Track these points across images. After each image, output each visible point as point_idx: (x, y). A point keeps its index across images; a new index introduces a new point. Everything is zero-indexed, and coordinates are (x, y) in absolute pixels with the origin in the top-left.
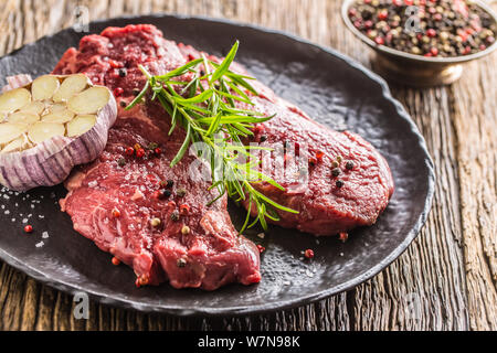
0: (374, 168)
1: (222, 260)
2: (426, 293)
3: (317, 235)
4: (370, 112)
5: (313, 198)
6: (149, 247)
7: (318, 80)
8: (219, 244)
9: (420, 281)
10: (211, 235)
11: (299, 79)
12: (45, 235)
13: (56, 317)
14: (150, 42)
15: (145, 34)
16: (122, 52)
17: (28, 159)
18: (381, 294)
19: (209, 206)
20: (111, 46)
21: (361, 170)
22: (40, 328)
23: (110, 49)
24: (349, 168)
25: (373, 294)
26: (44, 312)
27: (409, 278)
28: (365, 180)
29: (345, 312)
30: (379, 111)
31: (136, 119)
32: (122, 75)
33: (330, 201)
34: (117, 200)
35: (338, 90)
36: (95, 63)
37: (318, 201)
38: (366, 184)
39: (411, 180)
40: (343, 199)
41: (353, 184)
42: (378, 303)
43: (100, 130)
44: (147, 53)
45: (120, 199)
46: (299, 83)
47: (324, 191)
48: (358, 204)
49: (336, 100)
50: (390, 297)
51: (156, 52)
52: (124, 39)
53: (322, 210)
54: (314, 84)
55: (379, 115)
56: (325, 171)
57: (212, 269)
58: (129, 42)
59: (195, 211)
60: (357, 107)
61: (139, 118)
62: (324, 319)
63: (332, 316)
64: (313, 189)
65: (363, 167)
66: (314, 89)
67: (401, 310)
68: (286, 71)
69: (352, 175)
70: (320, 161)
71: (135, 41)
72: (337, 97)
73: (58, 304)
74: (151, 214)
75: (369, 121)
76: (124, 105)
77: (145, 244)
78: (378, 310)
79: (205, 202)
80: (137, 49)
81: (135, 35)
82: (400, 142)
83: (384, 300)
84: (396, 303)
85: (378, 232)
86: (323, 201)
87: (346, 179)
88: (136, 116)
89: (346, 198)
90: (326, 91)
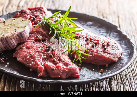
0: (116, 46)
1: (67, 69)
2: (135, 83)
3: (98, 65)
4: (113, 34)
5: (96, 53)
6: (42, 65)
7: (97, 26)
8: (66, 64)
9: (133, 80)
10: (63, 61)
11: (90, 26)
12: (8, 63)
13: (11, 86)
14: (43, 11)
15: (41, 9)
16: (34, 13)
17: (3, 40)
18: (120, 83)
19: (62, 54)
20: (30, 12)
21: (112, 46)
22: (6, 90)
23: (30, 13)
24: (108, 45)
25: (117, 83)
26: (7, 85)
27: (129, 79)
28: (113, 49)
29: (108, 87)
30: (116, 34)
31: (38, 31)
32: (34, 19)
33: (102, 53)
34: (32, 51)
35: (103, 29)
36: (25, 16)
37: (98, 53)
38: (114, 50)
39: (128, 51)
40: (106, 53)
41: (109, 49)
42: (119, 85)
43: (27, 31)
44: (42, 14)
45: (33, 51)
46: (90, 27)
47: (100, 51)
48: (111, 55)
49: (102, 32)
50: (123, 84)
51: (45, 14)
52: (35, 10)
53: (100, 56)
54: (95, 27)
55: (116, 35)
56: (100, 45)
57: (64, 71)
58: (36, 11)
59: (58, 55)
60: (109, 33)
61: (39, 30)
62: (101, 89)
63: (104, 88)
64: (96, 50)
65: (113, 45)
66: (95, 29)
67: (127, 87)
68: (86, 24)
69: (109, 47)
70: (98, 43)
71: (38, 11)
72: (103, 31)
73: (12, 83)
74: (43, 55)
75: (113, 37)
76: (34, 27)
77: (41, 64)
78: (119, 87)
79: (61, 53)
80: (39, 13)
81: (38, 9)
82: (124, 41)
83: (121, 84)
84: (125, 85)
85: (118, 65)
86: (100, 53)
87: (107, 48)
88: (38, 30)
89: (107, 53)
90: (99, 29)
